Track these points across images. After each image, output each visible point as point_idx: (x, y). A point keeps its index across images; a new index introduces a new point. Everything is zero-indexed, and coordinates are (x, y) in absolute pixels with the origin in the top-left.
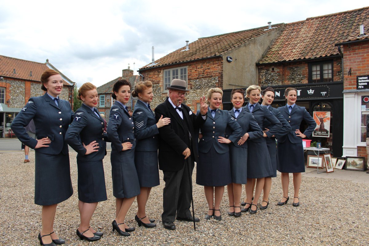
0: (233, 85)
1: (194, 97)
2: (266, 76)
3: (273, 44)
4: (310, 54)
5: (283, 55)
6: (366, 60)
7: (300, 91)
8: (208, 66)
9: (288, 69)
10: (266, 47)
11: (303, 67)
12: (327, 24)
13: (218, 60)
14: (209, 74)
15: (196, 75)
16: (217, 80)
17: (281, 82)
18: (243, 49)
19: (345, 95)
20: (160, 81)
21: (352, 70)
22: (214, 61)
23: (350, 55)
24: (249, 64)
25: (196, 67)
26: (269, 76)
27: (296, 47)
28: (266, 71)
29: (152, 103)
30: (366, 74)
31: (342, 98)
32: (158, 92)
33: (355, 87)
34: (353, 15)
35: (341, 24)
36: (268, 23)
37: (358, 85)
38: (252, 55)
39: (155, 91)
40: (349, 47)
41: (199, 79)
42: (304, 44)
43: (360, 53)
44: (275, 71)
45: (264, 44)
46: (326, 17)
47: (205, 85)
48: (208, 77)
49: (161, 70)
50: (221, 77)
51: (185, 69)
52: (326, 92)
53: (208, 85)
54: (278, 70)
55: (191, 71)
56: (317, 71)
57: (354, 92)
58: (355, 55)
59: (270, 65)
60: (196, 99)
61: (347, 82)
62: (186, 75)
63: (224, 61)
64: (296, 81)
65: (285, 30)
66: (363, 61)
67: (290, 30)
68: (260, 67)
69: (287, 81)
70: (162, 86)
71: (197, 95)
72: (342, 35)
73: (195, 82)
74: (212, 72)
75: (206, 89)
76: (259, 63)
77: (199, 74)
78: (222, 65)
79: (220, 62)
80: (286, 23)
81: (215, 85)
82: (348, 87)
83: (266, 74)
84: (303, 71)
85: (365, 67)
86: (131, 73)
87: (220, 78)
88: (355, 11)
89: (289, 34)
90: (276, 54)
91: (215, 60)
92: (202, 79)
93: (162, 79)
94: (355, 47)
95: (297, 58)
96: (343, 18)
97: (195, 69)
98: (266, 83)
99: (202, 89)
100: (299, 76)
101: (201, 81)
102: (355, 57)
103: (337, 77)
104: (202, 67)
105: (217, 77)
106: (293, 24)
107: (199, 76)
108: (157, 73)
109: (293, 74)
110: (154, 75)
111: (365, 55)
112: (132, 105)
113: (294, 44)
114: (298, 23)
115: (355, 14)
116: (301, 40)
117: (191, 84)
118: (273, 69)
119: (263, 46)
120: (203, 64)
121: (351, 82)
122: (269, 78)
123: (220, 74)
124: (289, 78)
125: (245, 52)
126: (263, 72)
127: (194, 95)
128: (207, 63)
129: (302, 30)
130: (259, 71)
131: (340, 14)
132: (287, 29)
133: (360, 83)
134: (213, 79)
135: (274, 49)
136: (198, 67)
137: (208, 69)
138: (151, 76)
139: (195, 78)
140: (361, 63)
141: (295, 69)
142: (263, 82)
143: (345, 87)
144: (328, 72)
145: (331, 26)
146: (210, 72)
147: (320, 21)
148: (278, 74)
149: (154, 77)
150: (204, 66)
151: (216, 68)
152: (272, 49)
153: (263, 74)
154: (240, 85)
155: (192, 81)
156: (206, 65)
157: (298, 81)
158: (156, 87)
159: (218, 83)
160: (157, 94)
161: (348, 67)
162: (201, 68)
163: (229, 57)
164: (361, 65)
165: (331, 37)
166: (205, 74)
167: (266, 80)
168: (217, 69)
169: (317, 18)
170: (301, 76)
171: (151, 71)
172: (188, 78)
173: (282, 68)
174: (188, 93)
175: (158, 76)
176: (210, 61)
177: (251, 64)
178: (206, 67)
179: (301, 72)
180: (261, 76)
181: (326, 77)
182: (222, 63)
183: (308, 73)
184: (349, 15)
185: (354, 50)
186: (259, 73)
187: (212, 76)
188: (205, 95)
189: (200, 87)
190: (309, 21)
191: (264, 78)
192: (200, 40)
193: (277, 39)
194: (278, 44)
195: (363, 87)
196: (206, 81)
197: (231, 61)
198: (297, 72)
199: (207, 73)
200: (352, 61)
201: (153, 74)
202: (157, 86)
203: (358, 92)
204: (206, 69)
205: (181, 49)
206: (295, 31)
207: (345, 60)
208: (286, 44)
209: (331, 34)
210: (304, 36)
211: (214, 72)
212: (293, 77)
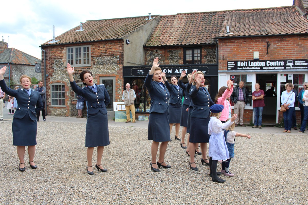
0: (129, 63)
1: (97, 71)
2: (150, 56)
3: (154, 31)
4: (184, 41)
5: (163, 40)
6: (233, 50)
7: (187, 70)
8: (110, 47)
9: (168, 51)
10: (149, 33)
11: (179, 51)
12: (193, 20)
13: (119, 42)
14: (111, 53)
15: (99, 53)
16: (118, 59)
17: (163, 61)
18: (135, 33)
19: (220, 73)
20: (63, 57)
21: (224, 56)
22: (115, 43)
23: (223, 46)
24: (139, 46)
25: (99, 47)
26: (153, 56)
27: (173, 35)
28: (151, 52)
29: (55, 76)
30: (233, 60)
31: (217, 75)
32: (61, 66)
33: (226, 69)
34: (210, 16)
35: (202, 21)
36: (149, 14)
37: (228, 67)
38: (141, 39)
39: (58, 65)
40: (223, 41)
41: (101, 57)
42: (178, 33)
43: (229, 46)
44: (158, 53)
45: (148, 31)
46: (191, 14)
47: (107, 62)
48: (110, 55)
49: (64, 47)
50: (122, 55)
51: (88, 48)
52: (206, 71)
53: (110, 62)
54: (161, 52)
55: (94, 50)
56: (189, 54)
57: (226, 72)
58: (226, 47)
59: (154, 47)
60: (99, 73)
61: (221, 65)
62: (89, 53)
63: (125, 43)
64: (174, 61)
65: (161, 21)
66: (231, 51)
67: (165, 21)
68: (146, 49)
69: (167, 60)
70: (65, 61)
71: (100, 70)
72: (205, 29)
73: (97, 59)
74: (114, 51)
75: (108, 65)
76: (146, 46)
77: (101, 52)
78: (123, 46)
79: (121, 44)
80: (161, 15)
81: (117, 63)
82: (222, 68)
83: (150, 54)
84: (179, 54)
85: (232, 55)
86: (5, 45)
87: (121, 57)
88: (211, 13)
89: (165, 24)
90: (157, 39)
91: (117, 42)
92: (105, 57)
93: (65, 55)
94: (226, 41)
95: (175, 44)
96: (204, 17)
97: (98, 49)
98: (151, 61)
99: (105, 65)
100: (176, 57)
101: (103, 59)
102: (226, 48)
103: (204, 59)
104: (105, 47)
105: (118, 56)
106: (167, 17)
107: (102, 54)
108: (59, 49)
109: (171, 55)
110: (57, 51)
111: (233, 47)
112: (9, 75)
113: (170, 32)
114: (171, 16)
115: (211, 14)
116: (175, 30)
117: (94, 61)
118: (157, 51)
119: (147, 32)
120: (105, 44)
121: (223, 65)
122: (153, 58)
123: (121, 54)
124: (168, 58)
125: (137, 37)
126: (149, 53)
127: (97, 70)
128: (109, 44)
129: (175, 22)
130: (146, 52)
131: (201, 13)
132: (163, 20)
133: (229, 66)
134: (115, 57)
135: (155, 35)
136: (100, 47)
137: (110, 49)
138: (53, 52)
139: (98, 56)
140: (230, 52)
141: (174, 52)
142: (148, 61)
143: (219, 68)
144: (197, 55)
145: (196, 21)
146: (112, 52)
147: (187, 17)
148: (160, 55)
149: (56, 53)
150: (106, 46)
151: (118, 48)
152: (153, 35)
153: (149, 54)
154: (134, 63)
155: (94, 58)
156: (108, 46)
157: (175, 61)
158: (58, 61)
159: (119, 61)
160: (60, 68)
161: (221, 54)
162: (103, 48)
163: (128, 40)
164: (230, 54)
165: (198, 30)
166: (107, 53)
167: (151, 59)
168: (118, 50)
169: (185, 14)
170: (178, 58)
171: (54, 48)
172: (91, 55)
173: (164, 50)
174: (91, 68)
175: (61, 52)
176: (112, 42)
177: (140, 46)
178: (108, 47)
179: (178, 55)
180: (147, 55)
181: (196, 59)
182: (123, 45)
183: (183, 55)
184: (208, 15)
185: (225, 43)
186: (145, 53)
187: (114, 55)
188: (107, 70)
189: (102, 63)
190: (179, 16)
191: (150, 58)
192: (88, 22)
193: (156, 28)
194: (157, 31)
195: (231, 69)
196: (108, 59)
197: (129, 43)
198: (175, 54)
199: (109, 52)
200: (224, 50)
201: (55, 50)
202: (60, 61)
203: (228, 72)
204: (108, 49)
205: (75, 29)
206: (169, 22)
207: (220, 49)
208: (164, 32)
209: (197, 27)
210: (177, 27)
211: (116, 51)
212: (172, 58)
